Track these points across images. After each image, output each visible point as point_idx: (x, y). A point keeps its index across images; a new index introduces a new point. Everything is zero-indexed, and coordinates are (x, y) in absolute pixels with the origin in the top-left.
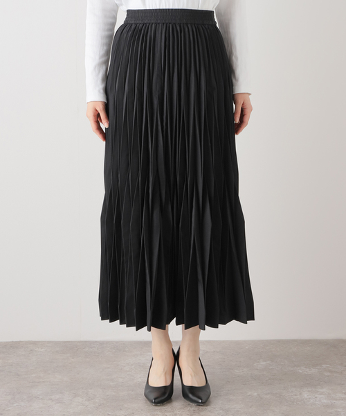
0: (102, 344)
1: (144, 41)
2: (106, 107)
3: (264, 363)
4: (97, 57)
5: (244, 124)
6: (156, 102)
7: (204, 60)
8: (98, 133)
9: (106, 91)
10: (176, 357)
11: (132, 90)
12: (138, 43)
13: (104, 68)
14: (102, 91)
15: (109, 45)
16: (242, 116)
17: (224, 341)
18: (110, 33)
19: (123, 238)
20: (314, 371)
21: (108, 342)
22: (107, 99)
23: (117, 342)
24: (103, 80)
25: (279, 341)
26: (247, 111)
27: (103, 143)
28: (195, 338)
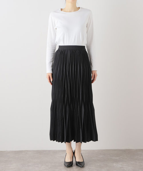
0: (49, 151)
1: (64, 55)
2: (52, 74)
3: (102, 156)
4: (50, 60)
5: (94, 80)
6: (67, 73)
7: (82, 60)
8: (50, 83)
9: (52, 70)
10: (74, 153)
11: (60, 69)
12: (62, 56)
13: (52, 63)
14: (51, 70)
15: (54, 56)
16: (94, 77)
17: (89, 150)
18: (54, 52)
19: (57, 115)
20: (117, 158)
21: (51, 151)
22: (53, 72)
23: (54, 150)
24: (52, 67)
25: (107, 150)
26: (95, 76)
27: (51, 86)
28: (80, 147)
